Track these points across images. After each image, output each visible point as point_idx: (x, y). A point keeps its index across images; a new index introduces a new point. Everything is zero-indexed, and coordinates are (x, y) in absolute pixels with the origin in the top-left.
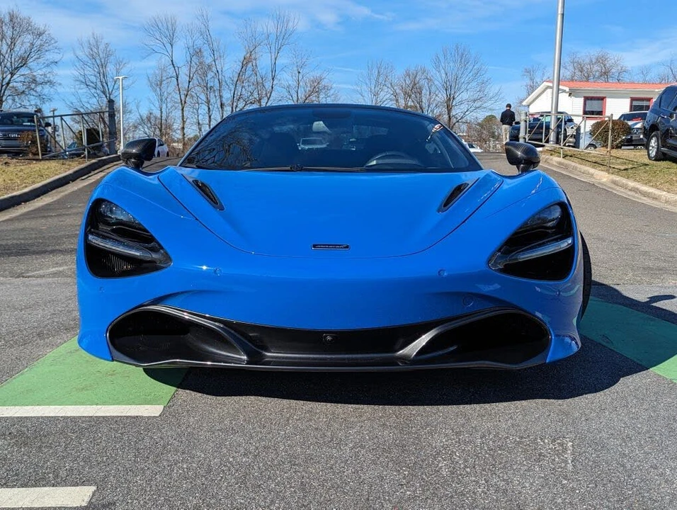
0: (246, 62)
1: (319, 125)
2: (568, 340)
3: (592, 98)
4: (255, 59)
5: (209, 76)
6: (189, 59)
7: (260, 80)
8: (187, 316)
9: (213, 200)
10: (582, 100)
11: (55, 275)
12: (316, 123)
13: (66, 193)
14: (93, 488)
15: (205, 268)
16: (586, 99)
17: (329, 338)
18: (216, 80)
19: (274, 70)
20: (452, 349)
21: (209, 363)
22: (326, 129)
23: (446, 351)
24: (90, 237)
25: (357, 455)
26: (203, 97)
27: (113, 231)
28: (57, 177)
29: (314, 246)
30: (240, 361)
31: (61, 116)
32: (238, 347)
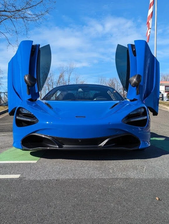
0: (60, 77)
1: (80, 90)
2: (146, 142)
3: (168, 86)
4: (63, 76)
5: (49, 81)
6: (43, 76)
7: (65, 82)
8: (43, 136)
9: (50, 107)
10: (164, 87)
11: (3, 136)
12: (79, 89)
13: (5, 115)
14: (20, 175)
15: (47, 123)
16: (166, 86)
17: (80, 141)
18: (51, 83)
19: (69, 79)
20: (114, 144)
21: (48, 148)
22: (82, 91)
23: (112, 145)
24: (17, 117)
25: (88, 169)
26: (47, 88)
27: (23, 116)
28: (2, 111)
29: (76, 117)
30: (57, 147)
31: (4, 93)
32: (56, 144)
